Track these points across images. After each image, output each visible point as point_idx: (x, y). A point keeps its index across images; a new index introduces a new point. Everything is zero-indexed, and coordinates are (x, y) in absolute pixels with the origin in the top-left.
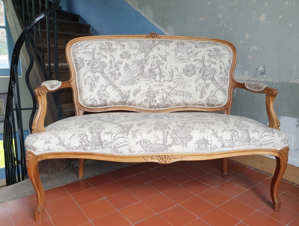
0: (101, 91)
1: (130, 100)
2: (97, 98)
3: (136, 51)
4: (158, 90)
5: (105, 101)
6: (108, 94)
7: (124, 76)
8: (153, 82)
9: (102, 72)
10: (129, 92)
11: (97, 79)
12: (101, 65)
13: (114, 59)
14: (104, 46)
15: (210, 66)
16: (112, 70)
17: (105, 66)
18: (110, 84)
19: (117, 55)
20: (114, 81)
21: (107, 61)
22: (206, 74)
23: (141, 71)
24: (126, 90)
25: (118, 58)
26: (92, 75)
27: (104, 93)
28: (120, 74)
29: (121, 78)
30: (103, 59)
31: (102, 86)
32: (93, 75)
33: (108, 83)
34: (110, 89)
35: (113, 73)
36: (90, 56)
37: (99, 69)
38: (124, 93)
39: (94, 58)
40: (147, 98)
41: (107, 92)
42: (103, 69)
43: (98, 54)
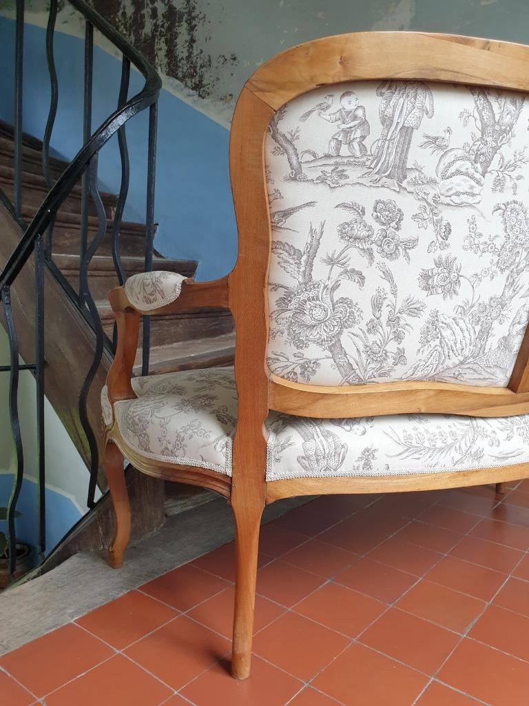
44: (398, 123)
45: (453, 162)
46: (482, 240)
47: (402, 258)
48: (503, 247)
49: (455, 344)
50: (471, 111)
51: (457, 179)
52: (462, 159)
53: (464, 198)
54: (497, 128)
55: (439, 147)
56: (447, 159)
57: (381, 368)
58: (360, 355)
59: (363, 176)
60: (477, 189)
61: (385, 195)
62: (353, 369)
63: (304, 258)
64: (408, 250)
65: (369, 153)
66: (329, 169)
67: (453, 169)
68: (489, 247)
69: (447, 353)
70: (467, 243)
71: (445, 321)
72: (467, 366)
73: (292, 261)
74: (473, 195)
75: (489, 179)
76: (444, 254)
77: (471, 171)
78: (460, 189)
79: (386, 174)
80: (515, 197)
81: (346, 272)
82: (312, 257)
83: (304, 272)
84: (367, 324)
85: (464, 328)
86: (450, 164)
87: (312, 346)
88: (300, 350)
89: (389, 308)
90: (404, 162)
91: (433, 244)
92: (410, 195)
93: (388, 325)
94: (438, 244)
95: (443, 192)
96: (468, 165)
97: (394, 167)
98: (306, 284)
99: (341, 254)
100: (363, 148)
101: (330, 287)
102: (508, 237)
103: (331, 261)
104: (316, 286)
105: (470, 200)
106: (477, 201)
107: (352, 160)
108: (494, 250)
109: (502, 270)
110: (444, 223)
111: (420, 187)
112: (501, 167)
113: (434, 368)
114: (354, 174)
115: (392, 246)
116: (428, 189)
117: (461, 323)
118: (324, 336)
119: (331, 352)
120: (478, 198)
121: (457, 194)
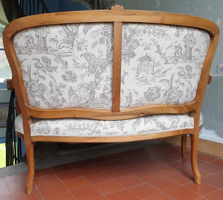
44: (41, 37)
45: (61, 44)
46: (80, 65)
47: (54, 72)
48: (89, 66)
49: (82, 96)
50: (62, 30)
51: (64, 49)
52: (63, 43)
53: (68, 54)
54: (72, 33)
55: (55, 41)
56: (59, 44)
57: (58, 104)
58: (50, 100)
59: (36, 51)
60: (72, 51)
61: (44, 55)
62: (50, 104)
63: (28, 73)
64: (55, 70)
65: (36, 45)
66: (27, 50)
67: (61, 46)
68: (83, 67)
69: (80, 99)
70: (74, 66)
71: (75, 89)
72: (90, 103)
73: (25, 74)
74: (71, 52)
75: (75, 48)
76: (68, 70)
77: (68, 46)
78: (66, 51)
79: (42, 50)
80: (87, 52)
81: (39, 76)
82: (30, 73)
83: (29, 77)
84: (50, 91)
85: (83, 91)
86: (60, 45)
87: (37, 97)
88: (34, 99)
89: (55, 86)
90: (46, 46)
91: (63, 67)
92: (51, 54)
93: (56, 91)
94: (64, 67)
95: (61, 53)
96: (66, 44)
97: (44, 48)
98: (30, 80)
99: (37, 72)
100: (34, 44)
101: (36, 81)
102: (90, 63)
103: (35, 74)
104: (33, 81)
105: (71, 54)
106: (73, 54)
107: (32, 47)
108: (86, 67)
109: (92, 73)
110: (64, 61)
111: (53, 52)
112: (78, 44)
113: (77, 104)
114: (34, 51)
115: (50, 69)
116: (55, 52)
117: (81, 90)
118: (39, 94)
119: (42, 99)
120: (73, 53)
121: (66, 53)
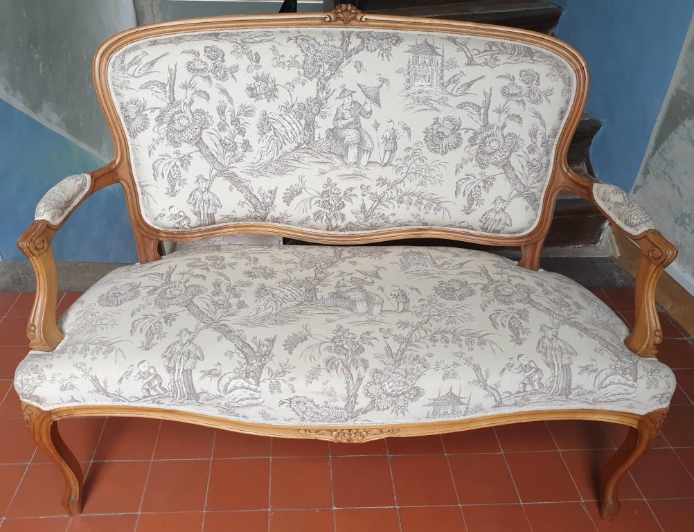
0: (198, 194)
1: (275, 213)
2: (188, 210)
3: (293, 74)
4: (351, 189)
5: (211, 216)
6: (218, 200)
7: (259, 149)
8: (337, 168)
9: (199, 142)
10: (273, 193)
11: (185, 161)
12: (194, 122)
13: (231, 101)
14: (202, 62)
15: (504, 126)
16: (226, 134)
17: (204, 125)
18: (219, 174)
19: (237, 88)
20: (232, 165)
21: (210, 108)
22: (488, 149)
23: (305, 134)
24: (266, 189)
25: (240, 97)
26: (171, 150)
27: (206, 196)
28: (247, 146)
29: (250, 157)
30: (199, 103)
31: (201, 180)
32: (175, 150)
33: (214, 172)
34: (221, 187)
35: (227, 142)
36: (161, 95)
37: (189, 134)
38: (259, 196)
39: (173, 100)
40: (322, 209)
41: (214, 196)
42: (201, 133)
43: (185, 87)
